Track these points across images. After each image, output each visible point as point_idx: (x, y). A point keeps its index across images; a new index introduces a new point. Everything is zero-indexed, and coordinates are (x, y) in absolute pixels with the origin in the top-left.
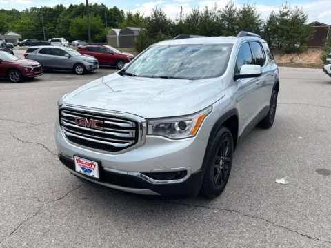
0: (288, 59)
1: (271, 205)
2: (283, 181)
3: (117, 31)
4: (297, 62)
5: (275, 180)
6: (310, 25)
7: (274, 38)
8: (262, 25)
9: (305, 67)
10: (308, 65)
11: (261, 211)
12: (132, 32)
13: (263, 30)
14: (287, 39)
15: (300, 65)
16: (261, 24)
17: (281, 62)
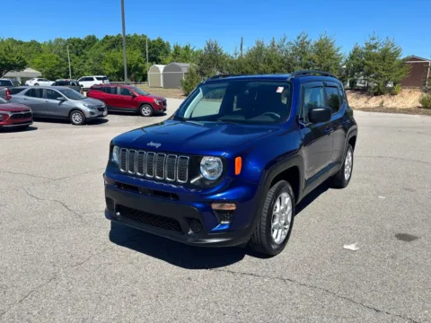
0: (377, 102)
1: (335, 274)
2: (352, 247)
3: (161, 67)
4: (389, 106)
5: (342, 245)
6: (404, 60)
7: (359, 77)
8: (343, 60)
9: (399, 112)
10: (403, 110)
11: (321, 281)
12: (179, 69)
13: (345, 67)
14: (375, 78)
15: (393, 110)
16: (342, 58)
17: (368, 106)
